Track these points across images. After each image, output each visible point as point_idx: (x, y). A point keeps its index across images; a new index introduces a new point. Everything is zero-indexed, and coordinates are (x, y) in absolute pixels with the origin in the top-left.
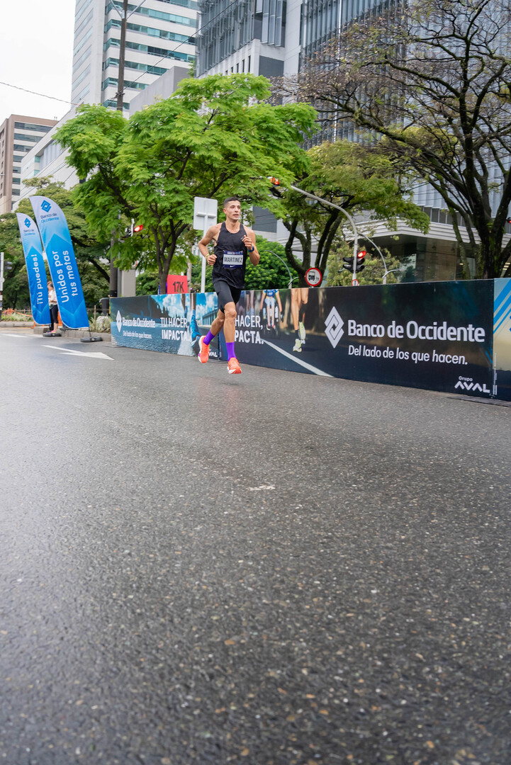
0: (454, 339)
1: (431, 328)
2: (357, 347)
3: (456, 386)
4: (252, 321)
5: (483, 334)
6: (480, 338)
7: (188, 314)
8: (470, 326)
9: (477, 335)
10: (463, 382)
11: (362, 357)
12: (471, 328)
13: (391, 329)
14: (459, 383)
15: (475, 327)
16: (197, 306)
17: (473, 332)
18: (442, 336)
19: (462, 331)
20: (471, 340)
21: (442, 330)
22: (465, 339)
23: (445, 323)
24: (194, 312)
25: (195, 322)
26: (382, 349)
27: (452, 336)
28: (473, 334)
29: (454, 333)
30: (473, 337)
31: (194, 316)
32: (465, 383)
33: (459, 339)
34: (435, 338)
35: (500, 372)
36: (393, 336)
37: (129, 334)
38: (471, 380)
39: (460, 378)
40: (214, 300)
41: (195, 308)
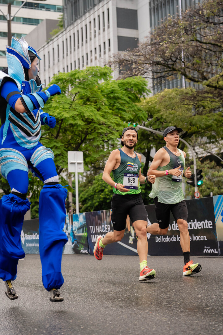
0: (200, 228)
1: (190, 223)
2: (159, 237)
3: (204, 252)
4: (106, 229)
5: (211, 224)
6: (211, 226)
7: (68, 228)
8: (206, 220)
9: (209, 225)
10: (206, 249)
11: (162, 243)
12: (206, 221)
13: (174, 225)
14: (205, 250)
15: (208, 221)
16: (74, 222)
17: (208, 223)
18: (195, 227)
19: (203, 223)
20: (207, 228)
21: (195, 224)
22: (205, 228)
23: (196, 220)
24: (72, 226)
25: (73, 232)
26: (171, 237)
27: (200, 226)
28: (207, 224)
29: (200, 225)
30: (208, 226)
31: (72, 229)
32: (207, 250)
33: (202, 228)
34: (193, 228)
35: (220, 242)
36: (175, 230)
37: (31, 245)
38: (209, 247)
39: (205, 247)
40: (83, 218)
41: (72, 224)
